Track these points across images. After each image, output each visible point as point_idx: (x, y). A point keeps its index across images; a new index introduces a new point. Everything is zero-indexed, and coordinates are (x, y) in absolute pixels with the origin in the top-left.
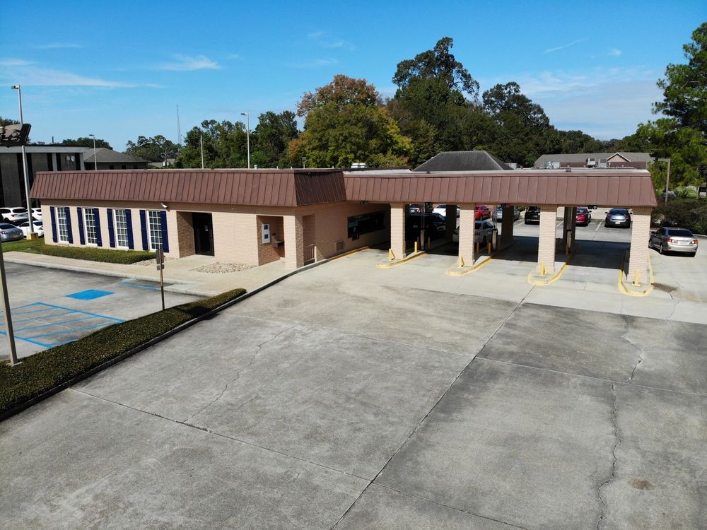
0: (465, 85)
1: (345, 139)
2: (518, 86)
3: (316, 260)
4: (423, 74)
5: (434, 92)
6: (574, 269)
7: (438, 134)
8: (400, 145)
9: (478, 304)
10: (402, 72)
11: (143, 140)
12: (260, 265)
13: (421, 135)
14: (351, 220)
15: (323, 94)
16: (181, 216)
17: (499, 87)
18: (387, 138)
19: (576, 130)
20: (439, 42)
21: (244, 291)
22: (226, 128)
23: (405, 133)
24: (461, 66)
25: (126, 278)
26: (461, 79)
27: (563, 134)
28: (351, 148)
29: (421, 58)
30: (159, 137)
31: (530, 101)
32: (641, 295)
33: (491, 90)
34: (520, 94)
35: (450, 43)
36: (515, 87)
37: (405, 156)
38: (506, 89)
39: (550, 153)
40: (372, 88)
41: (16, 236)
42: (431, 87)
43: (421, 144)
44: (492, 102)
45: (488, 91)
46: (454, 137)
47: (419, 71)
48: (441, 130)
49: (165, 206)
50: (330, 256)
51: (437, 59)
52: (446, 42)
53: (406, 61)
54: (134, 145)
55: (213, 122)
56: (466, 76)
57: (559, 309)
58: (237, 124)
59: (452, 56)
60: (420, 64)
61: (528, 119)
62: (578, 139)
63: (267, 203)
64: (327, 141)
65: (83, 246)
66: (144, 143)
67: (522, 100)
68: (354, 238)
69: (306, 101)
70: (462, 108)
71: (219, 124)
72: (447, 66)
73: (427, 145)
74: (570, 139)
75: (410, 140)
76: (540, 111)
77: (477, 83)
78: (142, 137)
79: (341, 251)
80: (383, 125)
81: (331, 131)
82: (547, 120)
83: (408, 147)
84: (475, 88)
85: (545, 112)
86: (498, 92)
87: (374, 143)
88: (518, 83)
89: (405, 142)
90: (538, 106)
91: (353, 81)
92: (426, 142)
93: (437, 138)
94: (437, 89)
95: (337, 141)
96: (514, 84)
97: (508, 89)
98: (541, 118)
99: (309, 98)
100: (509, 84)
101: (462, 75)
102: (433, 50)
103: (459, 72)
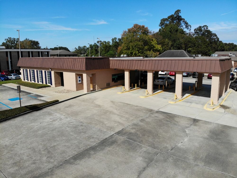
0: (186, 26)
1: (135, 46)
2: (207, 27)
3: (97, 90)
4: (170, 23)
5: (173, 29)
6: (192, 97)
7: (173, 44)
8: (156, 48)
9: (139, 110)
10: (162, 22)
11: (80, 47)
12: (77, 91)
13: (166, 44)
14: (113, 75)
15: (129, 30)
16: (55, 73)
17: (200, 27)
18: (151, 46)
19: (231, 43)
20: (176, 11)
21: (58, 101)
22: (104, 43)
23: (158, 44)
24: (184, 19)
25: (33, 94)
26: (184, 24)
27: (226, 44)
28: (137, 49)
29: (169, 17)
30: (84, 46)
31: (212, 32)
32: (211, 110)
33: (197, 28)
34: (208, 29)
35: (180, 12)
36: (206, 27)
37: (158, 52)
38: (203, 28)
39: (220, 51)
40: (147, 28)
41: (18, 78)
42: (172, 27)
43: (165, 47)
44: (198, 32)
45: (196, 29)
46: (178, 45)
47: (169, 22)
48: (174, 42)
49: (50, 70)
50: (103, 89)
51: (175, 17)
52: (178, 11)
53: (164, 19)
54: (77, 49)
55: (100, 41)
56: (186, 23)
57: (170, 115)
58: (108, 42)
59: (181, 16)
60: (169, 20)
61: (211, 38)
62: (232, 46)
63: (77, 69)
64: (130, 47)
65: (31, 82)
66: (80, 48)
67: (209, 32)
68: (115, 82)
69: (124, 33)
70: (183, 34)
71: (102, 42)
72: (179, 20)
73: (168, 48)
74: (229, 46)
75: (161, 46)
76: (216, 35)
77: (190, 26)
78: (79, 46)
79: (108, 86)
80: (150, 41)
81: (131, 44)
82: (218, 39)
83: (159, 48)
84: (189, 27)
85: (217, 36)
86: (200, 29)
87: (146, 47)
88: (207, 26)
89: (159, 47)
90: (215, 34)
91: (140, 26)
92: (167, 47)
93: (172, 45)
94: (174, 28)
95: (132, 47)
96: (206, 26)
97: (204, 28)
98: (216, 38)
99: (125, 32)
100: (204, 26)
101: (185, 23)
102: (174, 14)
103: (183, 22)
